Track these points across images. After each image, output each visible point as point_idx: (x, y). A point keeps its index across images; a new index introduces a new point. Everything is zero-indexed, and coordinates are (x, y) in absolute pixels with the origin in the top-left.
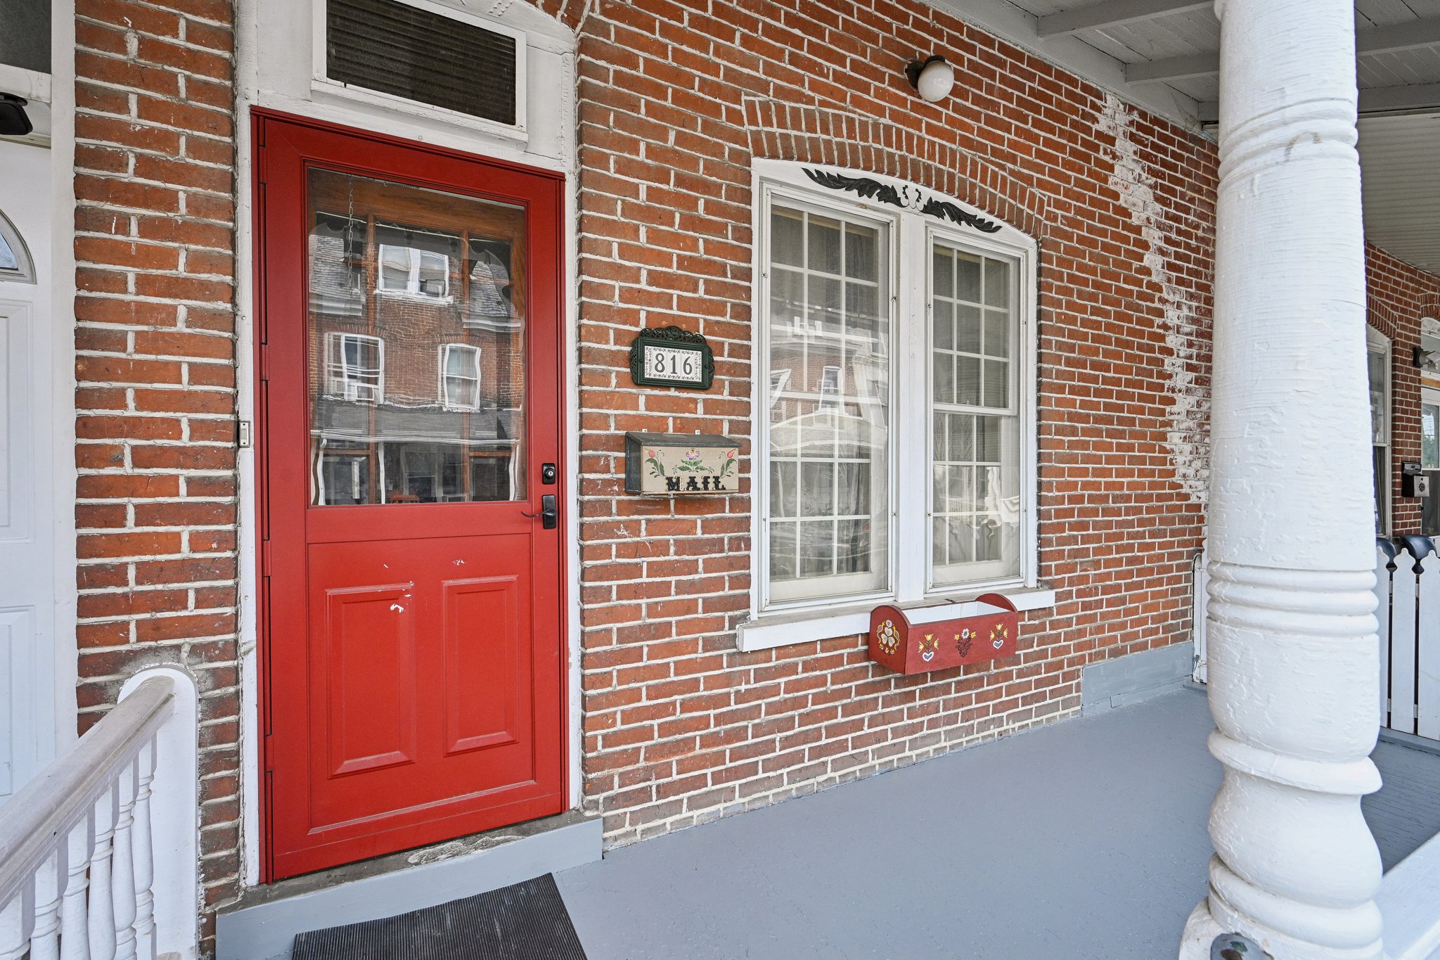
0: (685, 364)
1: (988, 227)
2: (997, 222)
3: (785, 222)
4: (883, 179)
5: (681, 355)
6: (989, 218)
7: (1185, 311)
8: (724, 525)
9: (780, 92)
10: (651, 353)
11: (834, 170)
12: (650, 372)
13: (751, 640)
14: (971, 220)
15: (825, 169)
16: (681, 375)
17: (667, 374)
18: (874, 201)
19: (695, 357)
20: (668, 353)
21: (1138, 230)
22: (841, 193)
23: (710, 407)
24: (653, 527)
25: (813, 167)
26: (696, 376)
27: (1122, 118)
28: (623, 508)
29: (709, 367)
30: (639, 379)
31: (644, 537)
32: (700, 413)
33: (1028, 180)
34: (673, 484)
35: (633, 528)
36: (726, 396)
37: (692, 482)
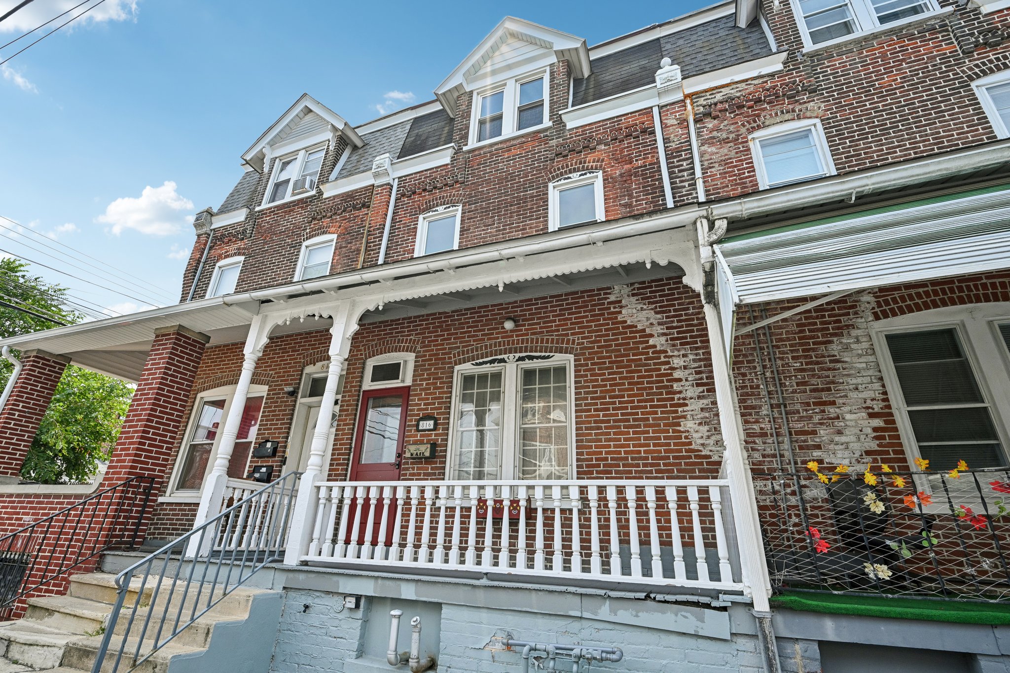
0: (428, 424)
1: (548, 357)
2: (551, 354)
4: (499, 357)
5: (428, 422)
6: (547, 354)
7: (691, 357)
8: (437, 468)
9: (463, 347)
10: (421, 423)
11: (481, 361)
12: (420, 428)
14: (537, 358)
15: (478, 361)
16: (428, 428)
17: (425, 428)
18: (496, 364)
19: (432, 422)
20: (425, 422)
21: (644, 330)
22: (484, 366)
23: (436, 435)
24: (418, 469)
25: (474, 362)
26: (432, 427)
28: (412, 463)
29: (436, 424)
30: (418, 430)
31: (415, 471)
32: (433, 437)
33: (567, 335)
34: (412, 454)
35: (413, 469)
36: (441, 431)
37: (417, 454)
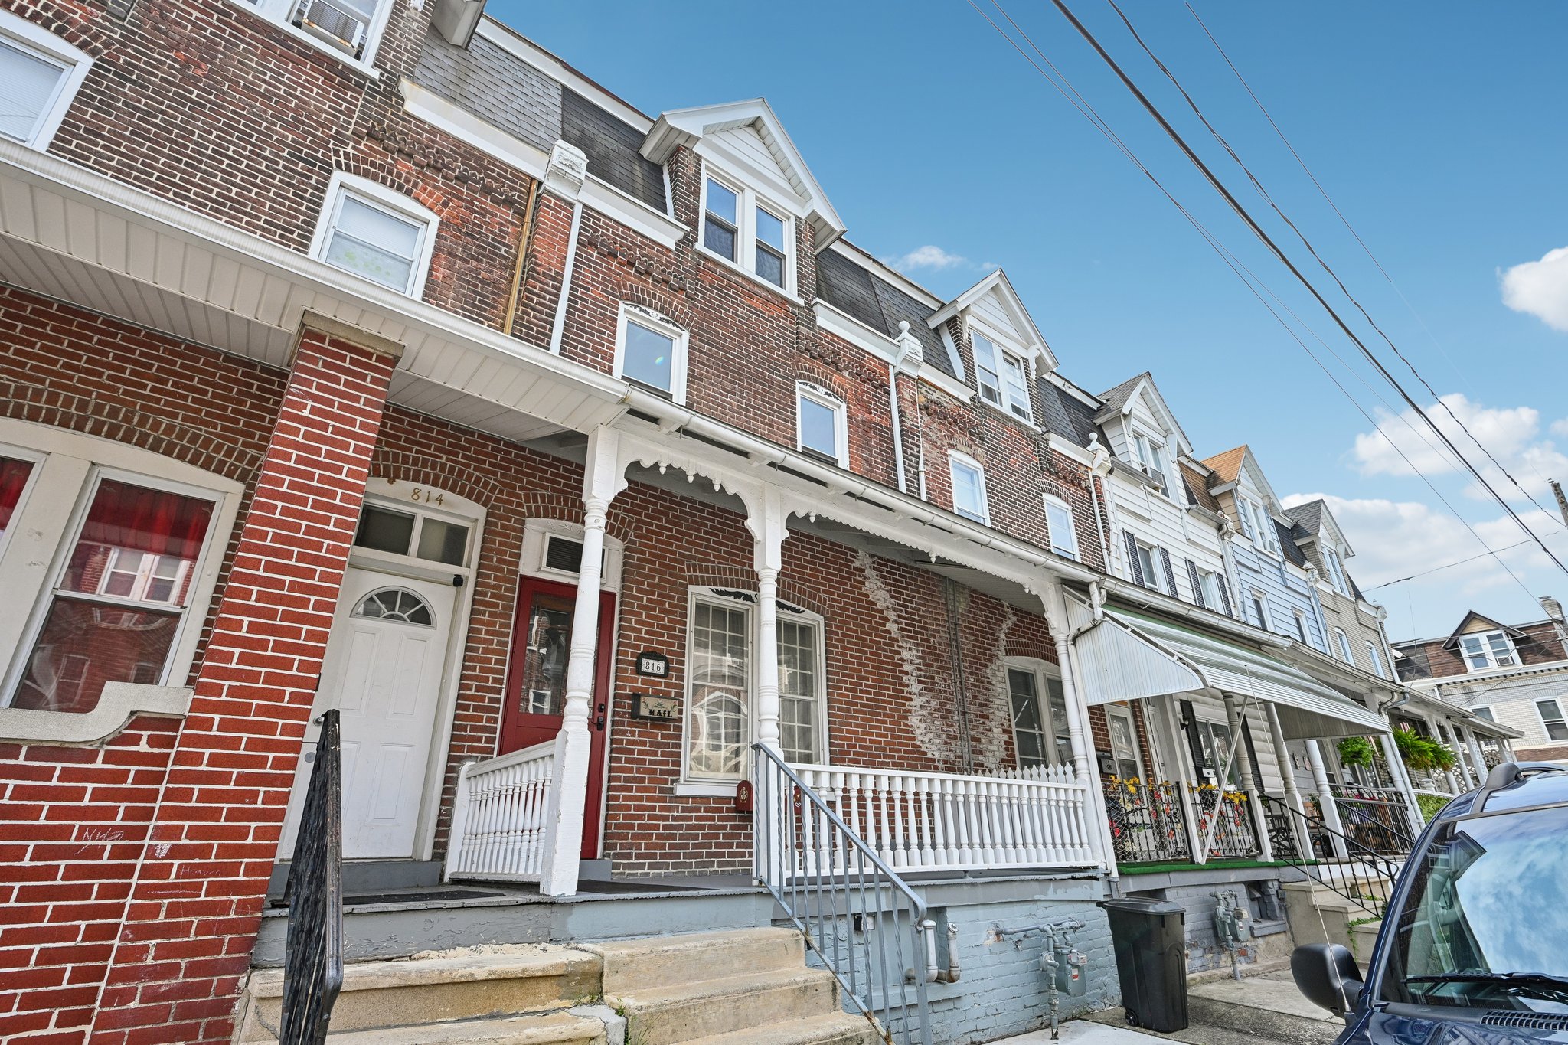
0: (657, 667)
1: (798, 611)
2: (802, 609)
3: (702, 609)
4: (746, 592)
5: (656, 663)
6: (798, 607)
7: (915, 652)
8: (670, 737)
9: (700, 560)
10: (644, 661)
11: (723, 589)
12: (644, 669)
13: (681, 790)
14: (789, 608)
15: (719, 588)
16: (656, 671)
17: (650, 670)
18: (741, 600)
19: (662, 664)
20: (651, 662)
21: (881, 612)
22: (726, 598)
23: (667, 685)
24: (641, 734)
25: (713, 588)
26: (662, 672)
27: (868, 560)
28: (630, 724)
29: (667, 668)
30: (639, 672)
31: (637, 738)
32: (663, 688)
33: (818, 590)
34: (651, 712)
35: (633, 733)
36: (673, 681)
37: (659, 712)
